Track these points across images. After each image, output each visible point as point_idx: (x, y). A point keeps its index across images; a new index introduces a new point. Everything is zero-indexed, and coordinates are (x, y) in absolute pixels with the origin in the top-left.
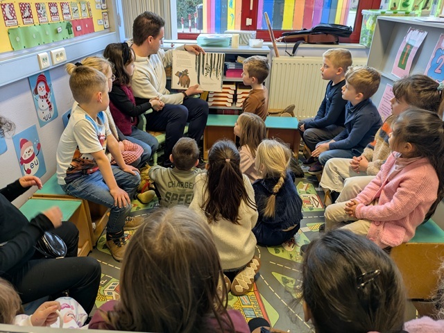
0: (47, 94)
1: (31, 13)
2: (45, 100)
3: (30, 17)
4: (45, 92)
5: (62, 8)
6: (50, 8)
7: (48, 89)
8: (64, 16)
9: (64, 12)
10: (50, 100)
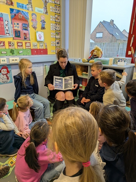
0: (7, 74)
1: (4, 45)
2: (5, 76)
3: (3, 46)
4: (6, 73)
5: (26, 44)
6: (18, 43)
7: (8, 72)
8: (26, 47)
9: (26, 45)
10: (8, 76)
